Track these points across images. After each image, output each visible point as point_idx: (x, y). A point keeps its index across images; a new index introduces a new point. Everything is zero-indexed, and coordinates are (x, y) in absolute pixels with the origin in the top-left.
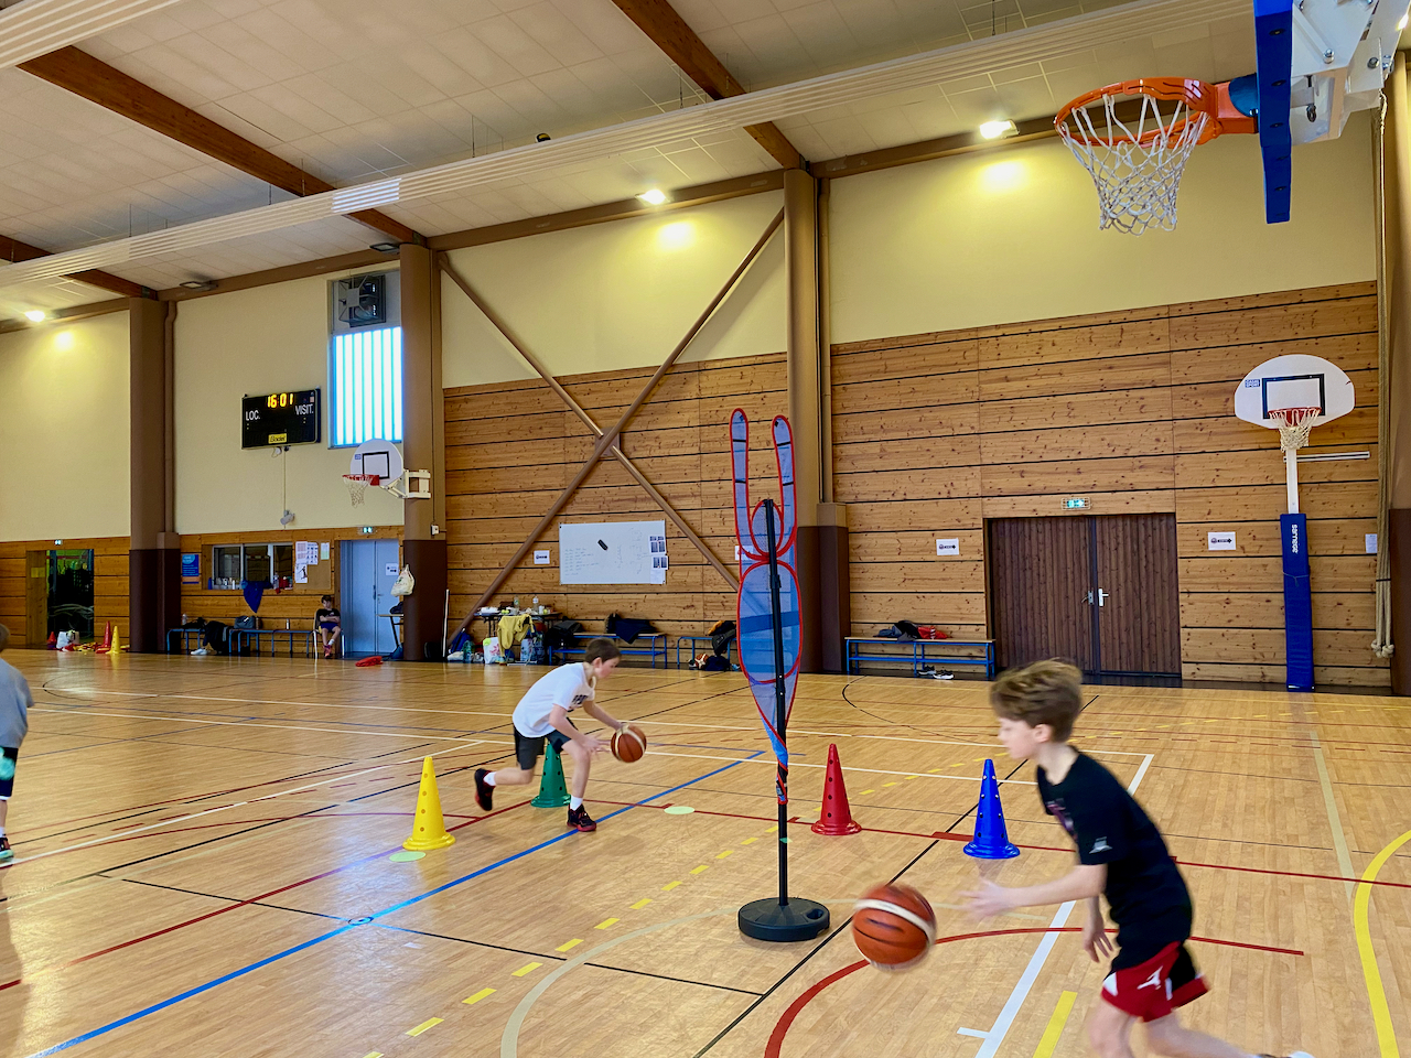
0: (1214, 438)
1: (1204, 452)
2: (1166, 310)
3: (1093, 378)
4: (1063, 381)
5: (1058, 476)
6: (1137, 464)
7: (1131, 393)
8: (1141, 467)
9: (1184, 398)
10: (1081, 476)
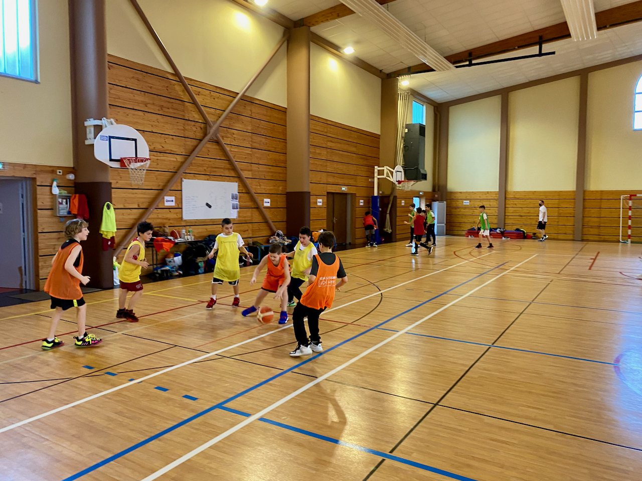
0: (361, 172)
2: (356, 130)
8: (352, 178)
9: (358, 158)
10: (343, 179)
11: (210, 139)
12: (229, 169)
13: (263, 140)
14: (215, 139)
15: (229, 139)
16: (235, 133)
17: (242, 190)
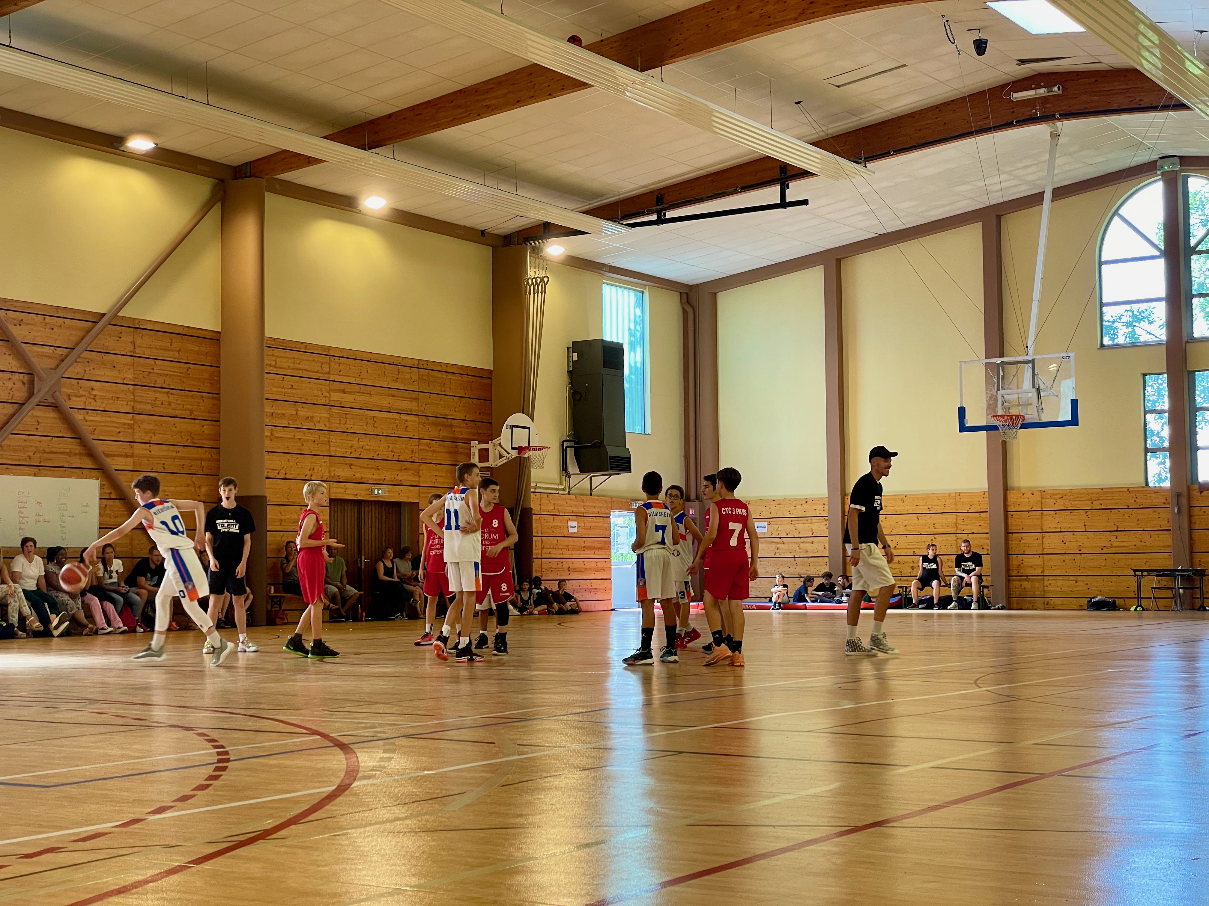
0: (435, 455)
1: (431, 463)
2: (416, 363)
3: (385, 402)
4: (372, 400)
5: (367, 470)
6: (404, 467)
7: (403, 416)
8: (406, 469)
9: (424, 424)
10: (378, 472)
11: (40, 402)
12: (80, 454)
13: (161, 396)
14: (51, 400)
15: (83, 399)
16: (95, 387)
17: (111, 493)
